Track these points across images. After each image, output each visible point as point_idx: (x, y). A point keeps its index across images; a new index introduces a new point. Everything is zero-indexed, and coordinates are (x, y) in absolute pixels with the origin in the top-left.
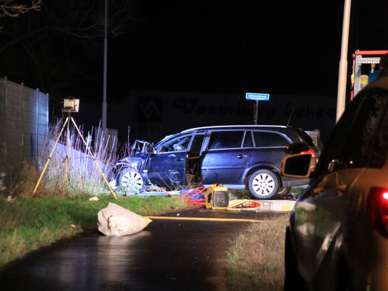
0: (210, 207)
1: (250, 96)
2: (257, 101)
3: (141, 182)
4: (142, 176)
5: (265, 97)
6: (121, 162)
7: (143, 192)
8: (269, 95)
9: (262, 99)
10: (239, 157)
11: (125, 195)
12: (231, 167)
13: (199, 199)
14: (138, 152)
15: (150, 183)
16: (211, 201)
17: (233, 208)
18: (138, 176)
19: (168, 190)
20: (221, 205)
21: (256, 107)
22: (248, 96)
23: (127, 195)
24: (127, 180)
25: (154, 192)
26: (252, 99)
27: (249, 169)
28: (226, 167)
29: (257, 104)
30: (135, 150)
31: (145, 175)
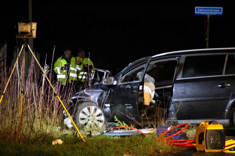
0: (203, 150)
1: (199, 10)
2: (208, 17)
3: (102, 118)
4: (103, 112)
5: (217, 11)
6: (78, 94)
7: (110, 131)
8: (222, 8)
9: (215, 13)
10: (220, 86)
11: (90, 136)
12: (212, 98)
13: (180, 139)
14: (97, 83)
15: (116, 120)
16: (204, 143)
17: (230, 150)
18: (99, 111)
19: (139, 127)
20: (215, 147)
21: (207, 23)
22: (197, 11)
23: (92, 135)
24: (85, 117)
25: (122, 131)
26: (202, 13)
27: (233, 101)
28: (206, 98)
29: (209, 19)
30: (94, 81)
31: (108, 109)
